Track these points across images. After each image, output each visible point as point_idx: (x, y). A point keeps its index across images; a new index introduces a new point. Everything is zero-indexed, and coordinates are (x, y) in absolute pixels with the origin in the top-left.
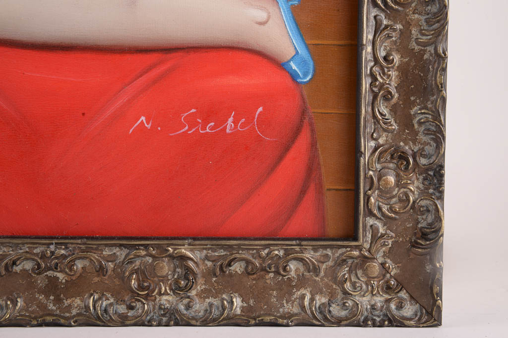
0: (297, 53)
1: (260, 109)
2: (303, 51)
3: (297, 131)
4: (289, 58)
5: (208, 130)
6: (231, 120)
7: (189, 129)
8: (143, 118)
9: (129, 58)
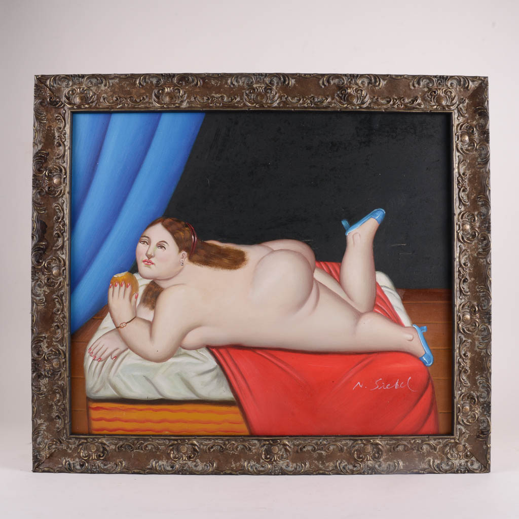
0: (426, 353)
1: (410, 378)
2: (428, 352)
3: (426, 387)
4: (422, 355)
5: (387, 388)
6: (397, 382)
7: (379, 387)
8: (359, 383)
9: (353, 357)
